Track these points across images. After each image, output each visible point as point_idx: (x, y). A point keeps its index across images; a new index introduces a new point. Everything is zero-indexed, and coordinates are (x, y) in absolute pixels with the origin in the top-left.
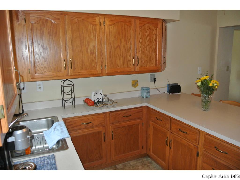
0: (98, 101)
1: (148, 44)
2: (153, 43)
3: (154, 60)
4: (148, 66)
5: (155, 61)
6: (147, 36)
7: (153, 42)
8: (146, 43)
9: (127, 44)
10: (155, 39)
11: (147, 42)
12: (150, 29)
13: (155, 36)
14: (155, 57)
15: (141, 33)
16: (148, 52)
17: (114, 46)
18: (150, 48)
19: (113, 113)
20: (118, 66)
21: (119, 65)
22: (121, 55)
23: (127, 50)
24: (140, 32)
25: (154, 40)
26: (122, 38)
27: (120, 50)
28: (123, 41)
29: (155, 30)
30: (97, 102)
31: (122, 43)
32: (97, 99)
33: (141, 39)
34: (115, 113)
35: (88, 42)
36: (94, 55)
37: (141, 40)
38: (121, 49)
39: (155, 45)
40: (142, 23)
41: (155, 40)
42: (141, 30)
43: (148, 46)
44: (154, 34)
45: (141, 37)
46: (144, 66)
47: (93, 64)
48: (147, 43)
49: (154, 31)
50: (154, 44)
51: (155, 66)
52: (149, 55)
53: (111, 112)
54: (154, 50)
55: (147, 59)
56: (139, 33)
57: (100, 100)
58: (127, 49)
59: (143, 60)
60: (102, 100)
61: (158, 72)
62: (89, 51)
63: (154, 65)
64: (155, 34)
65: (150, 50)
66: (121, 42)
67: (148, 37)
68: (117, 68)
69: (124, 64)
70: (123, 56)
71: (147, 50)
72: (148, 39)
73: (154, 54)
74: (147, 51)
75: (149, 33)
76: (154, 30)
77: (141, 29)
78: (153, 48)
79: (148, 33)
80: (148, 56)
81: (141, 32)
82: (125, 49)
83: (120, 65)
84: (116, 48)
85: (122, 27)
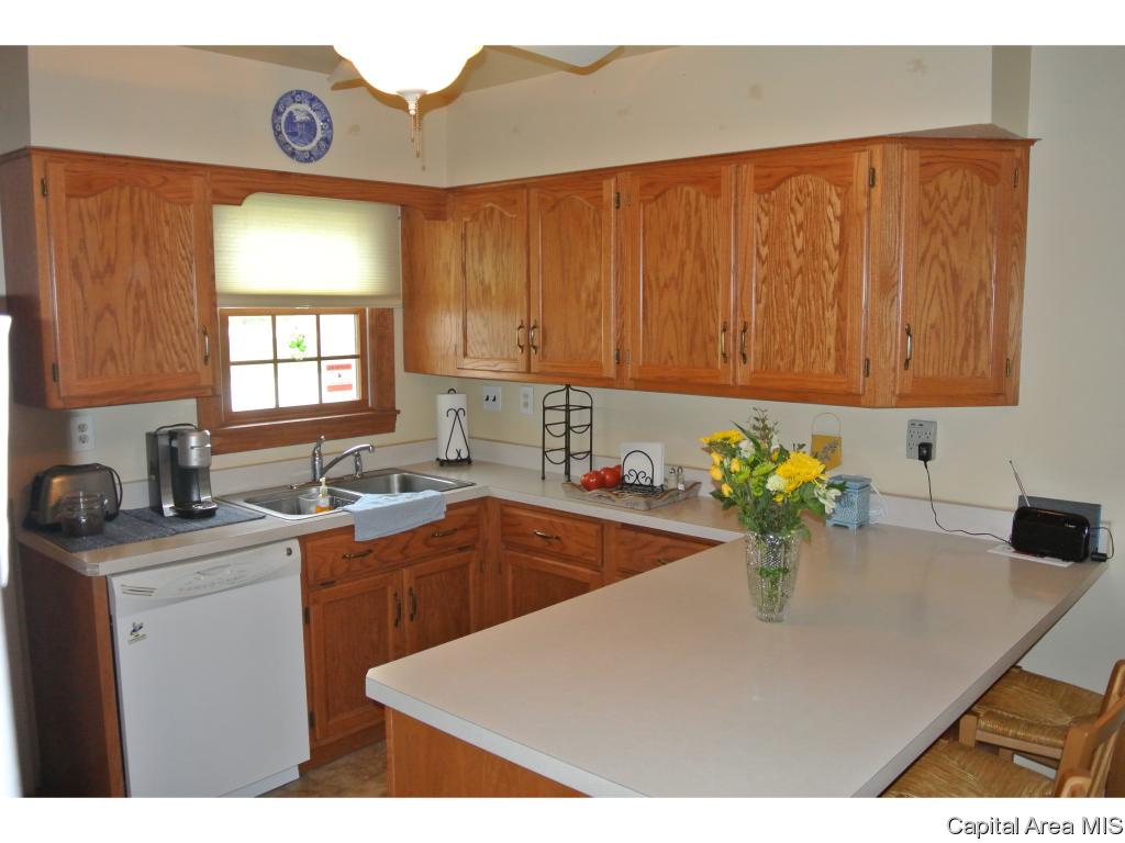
0: (637, 482)
1: (801, 268)
2: (826, 263)
3: (831, 340)
4: (796, 370)
5: (837, 350)
6: (795, 228)
7: (827, 258)
8: (789, 264)
9: (703, 268)
10: (837, 239)
11: (793, 256)
12: (809, 194)
13: (836, 227)
14: (834, 328)
15: (765, 220)
16: (799, 303)
17: (657, 279)
18: (811, 287)
19: (626, 533)
20: (672, 358)
21: (674, 354)
22: (681, 315)
23: (703, 295)
24: (762, 216)
25: (830, 247)
26: (688, 247)
27: (680, 293)
28: (689, 256)
29: (838, 195)
30: (632, 484)
31: (688, 267)
32: (633, 473)
33: (764, 244)
34: (632, 534)
35: (583, 269)
36: (596, 313)
37: (764, 251)
38: (682, 289)
39: (836, 273)
40: (769, 176)
41: (836, 248)
42: (765, 205)
43: (800, 277)
44: (832, 219)
45: (767, 236)
46: (779, 367)
47: (593, 344)
48: (795, 266)
49: (830, 202)
50: (830, 267)
51: (837, 371)
52: (802, 319)
53: (625, 526)
54: (831, 296)
55: (793, 337)
56: (759, 220)
57: (643, 481)
58: (706, 291)
59: (775, 338)
60: (652, 481)
61: (857, 404)
62: (584, 296)
63: (831, 366)
64: (836, 218)
65: (811, 298)
66: (682, 264)
67: (801, 234)
68: (666, 362)
69: (691, 354)
70: (687, 319)
71: (793, 294)
72: (799, 242)
73: (828, 314)
74: (794, 301)
75: (806, 215)
76: (835, 199)
77: (766, 201)
78: (825, 286)
79: (800, 215)
80: (799, 320)
81: (766, 215)
82: (699, 292)
83: (678, 353)
84: (666, 286)
85: (688, 203)
